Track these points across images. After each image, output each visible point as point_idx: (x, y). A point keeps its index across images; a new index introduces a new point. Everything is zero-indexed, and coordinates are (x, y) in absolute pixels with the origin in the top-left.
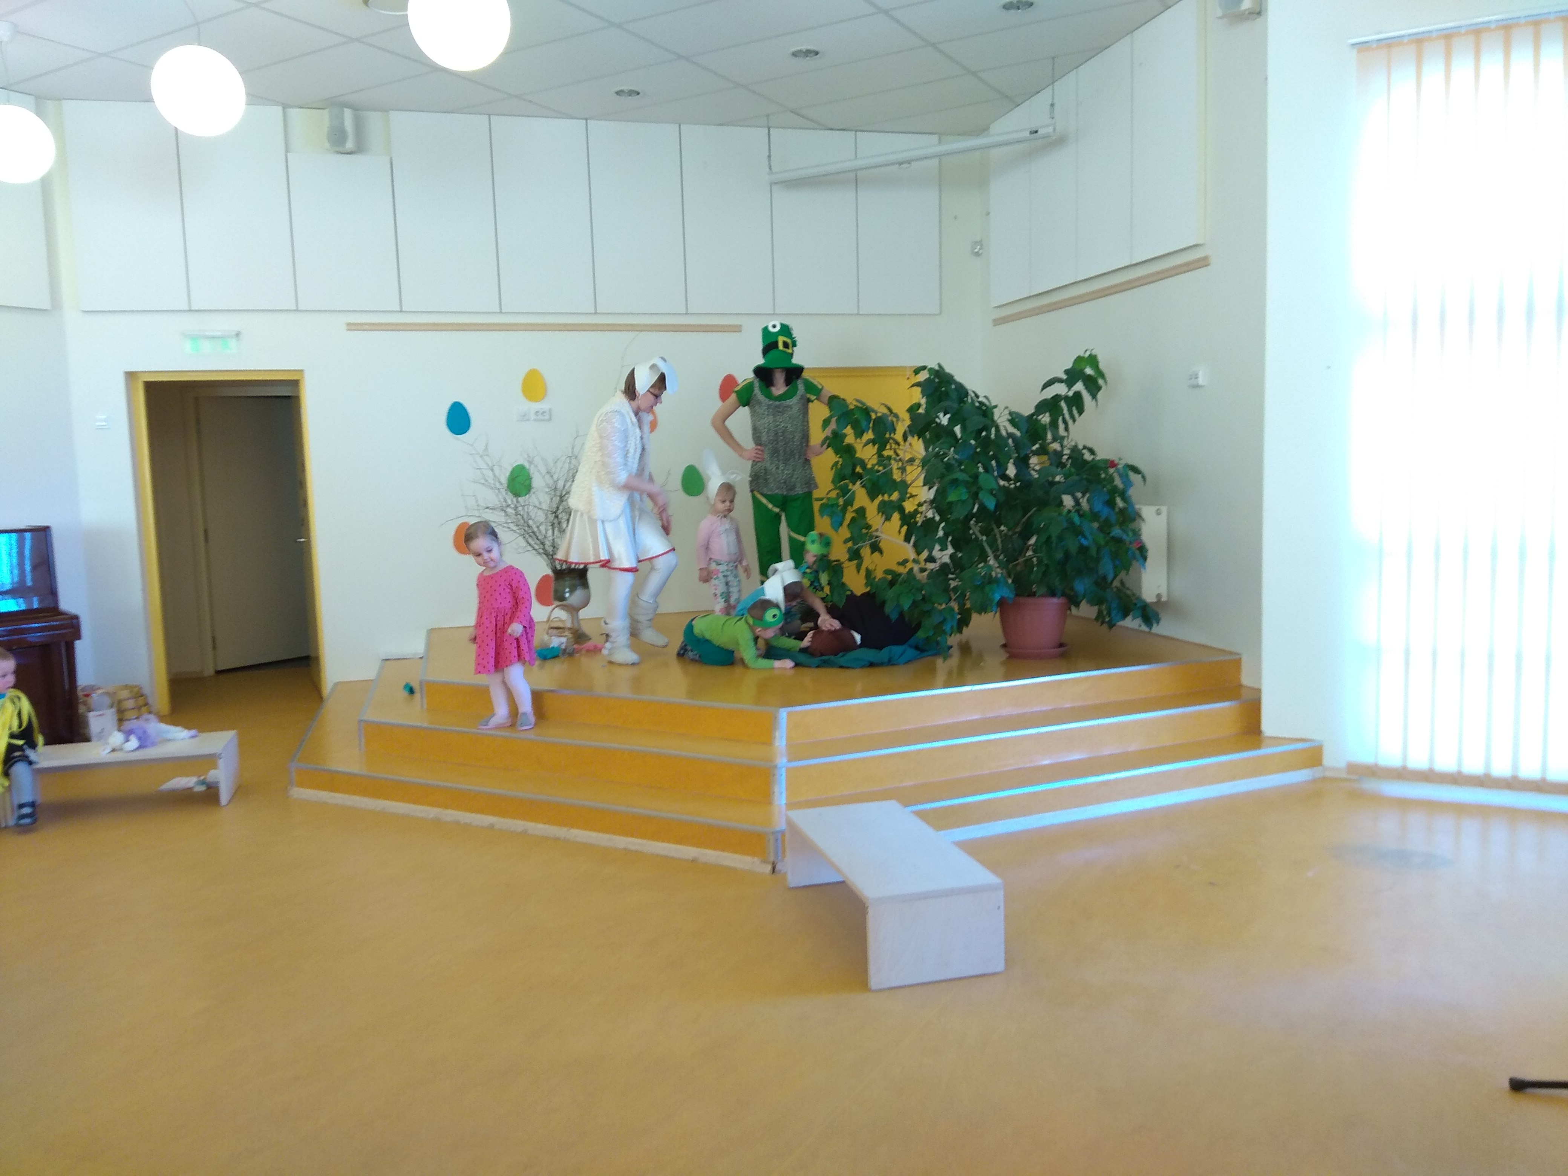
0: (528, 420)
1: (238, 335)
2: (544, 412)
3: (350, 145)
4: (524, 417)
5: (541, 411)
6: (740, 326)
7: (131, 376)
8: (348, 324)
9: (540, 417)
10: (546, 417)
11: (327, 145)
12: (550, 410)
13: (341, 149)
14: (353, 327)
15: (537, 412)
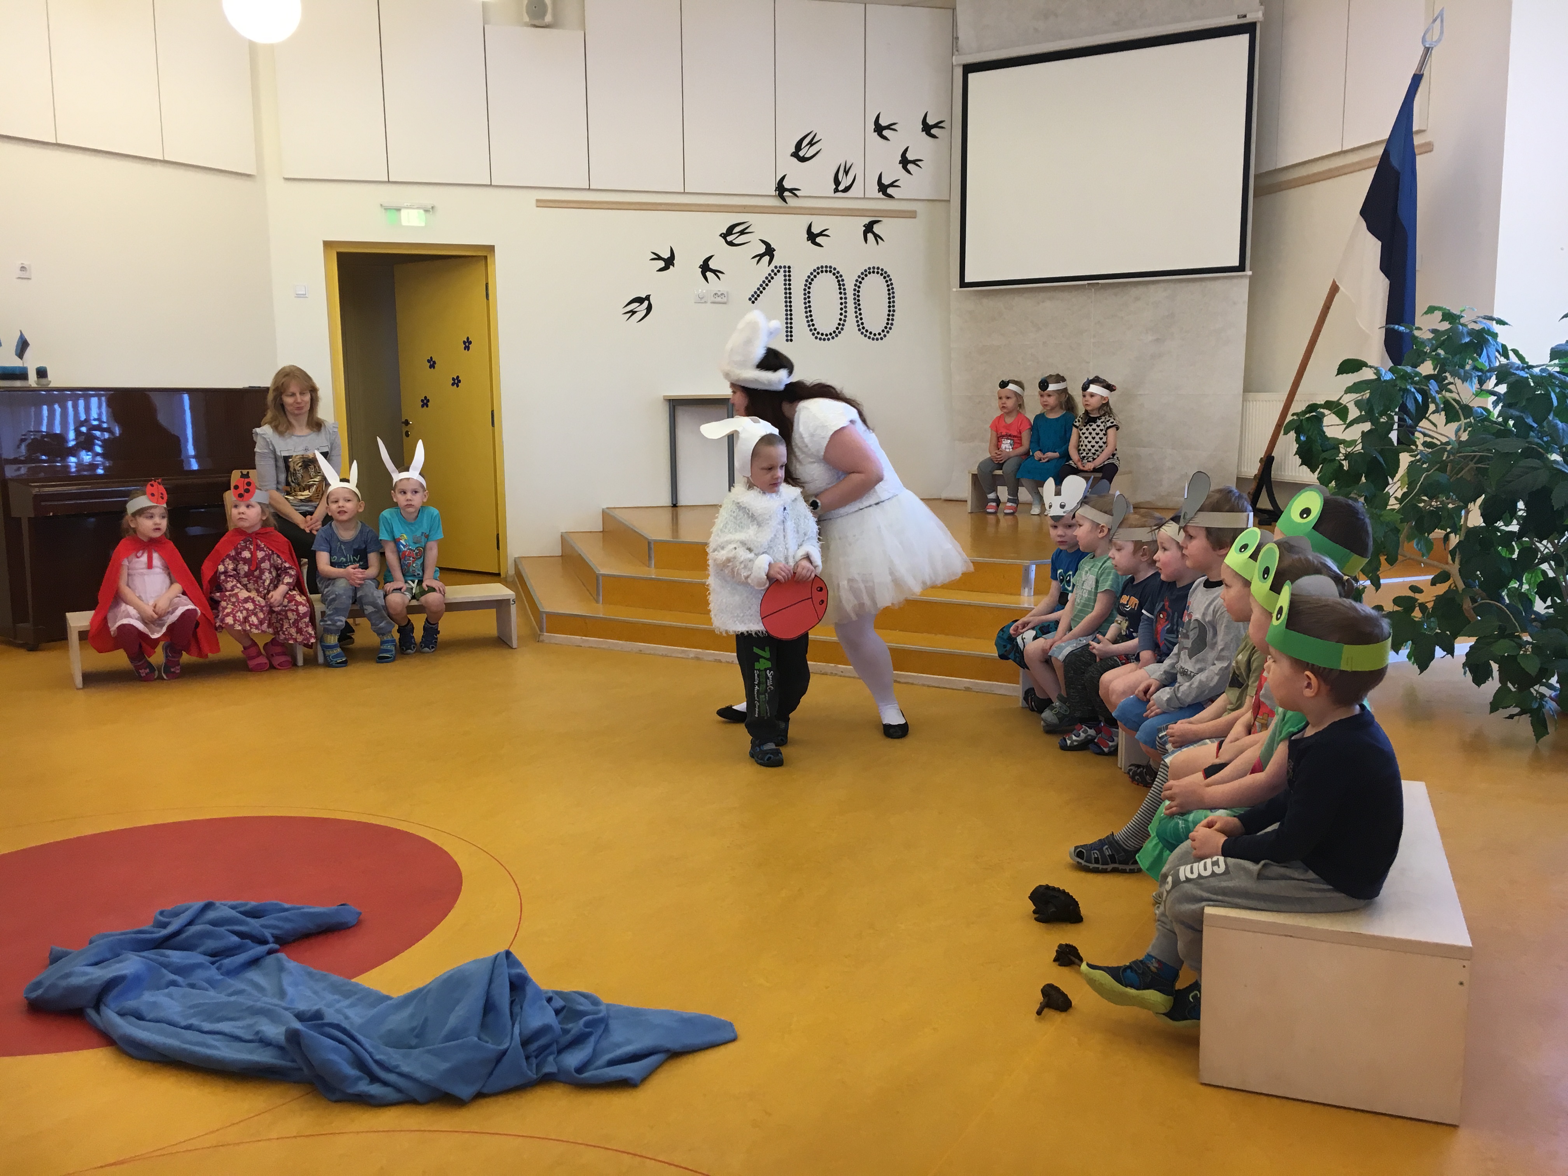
0: (705, 302)
1: (433, 208)
2: (722, 294)
3: (548, 18)
4: (701, 300)
5: (719, 293)
6: (915, 212)
7: (327, 245)
8: (538, 201)
9: (719, 299)
10: (720, 299)
11: (526, 19)
12: (727, 293)
13: (536, 22)
14: (541, 203)
15: (716, 294)
